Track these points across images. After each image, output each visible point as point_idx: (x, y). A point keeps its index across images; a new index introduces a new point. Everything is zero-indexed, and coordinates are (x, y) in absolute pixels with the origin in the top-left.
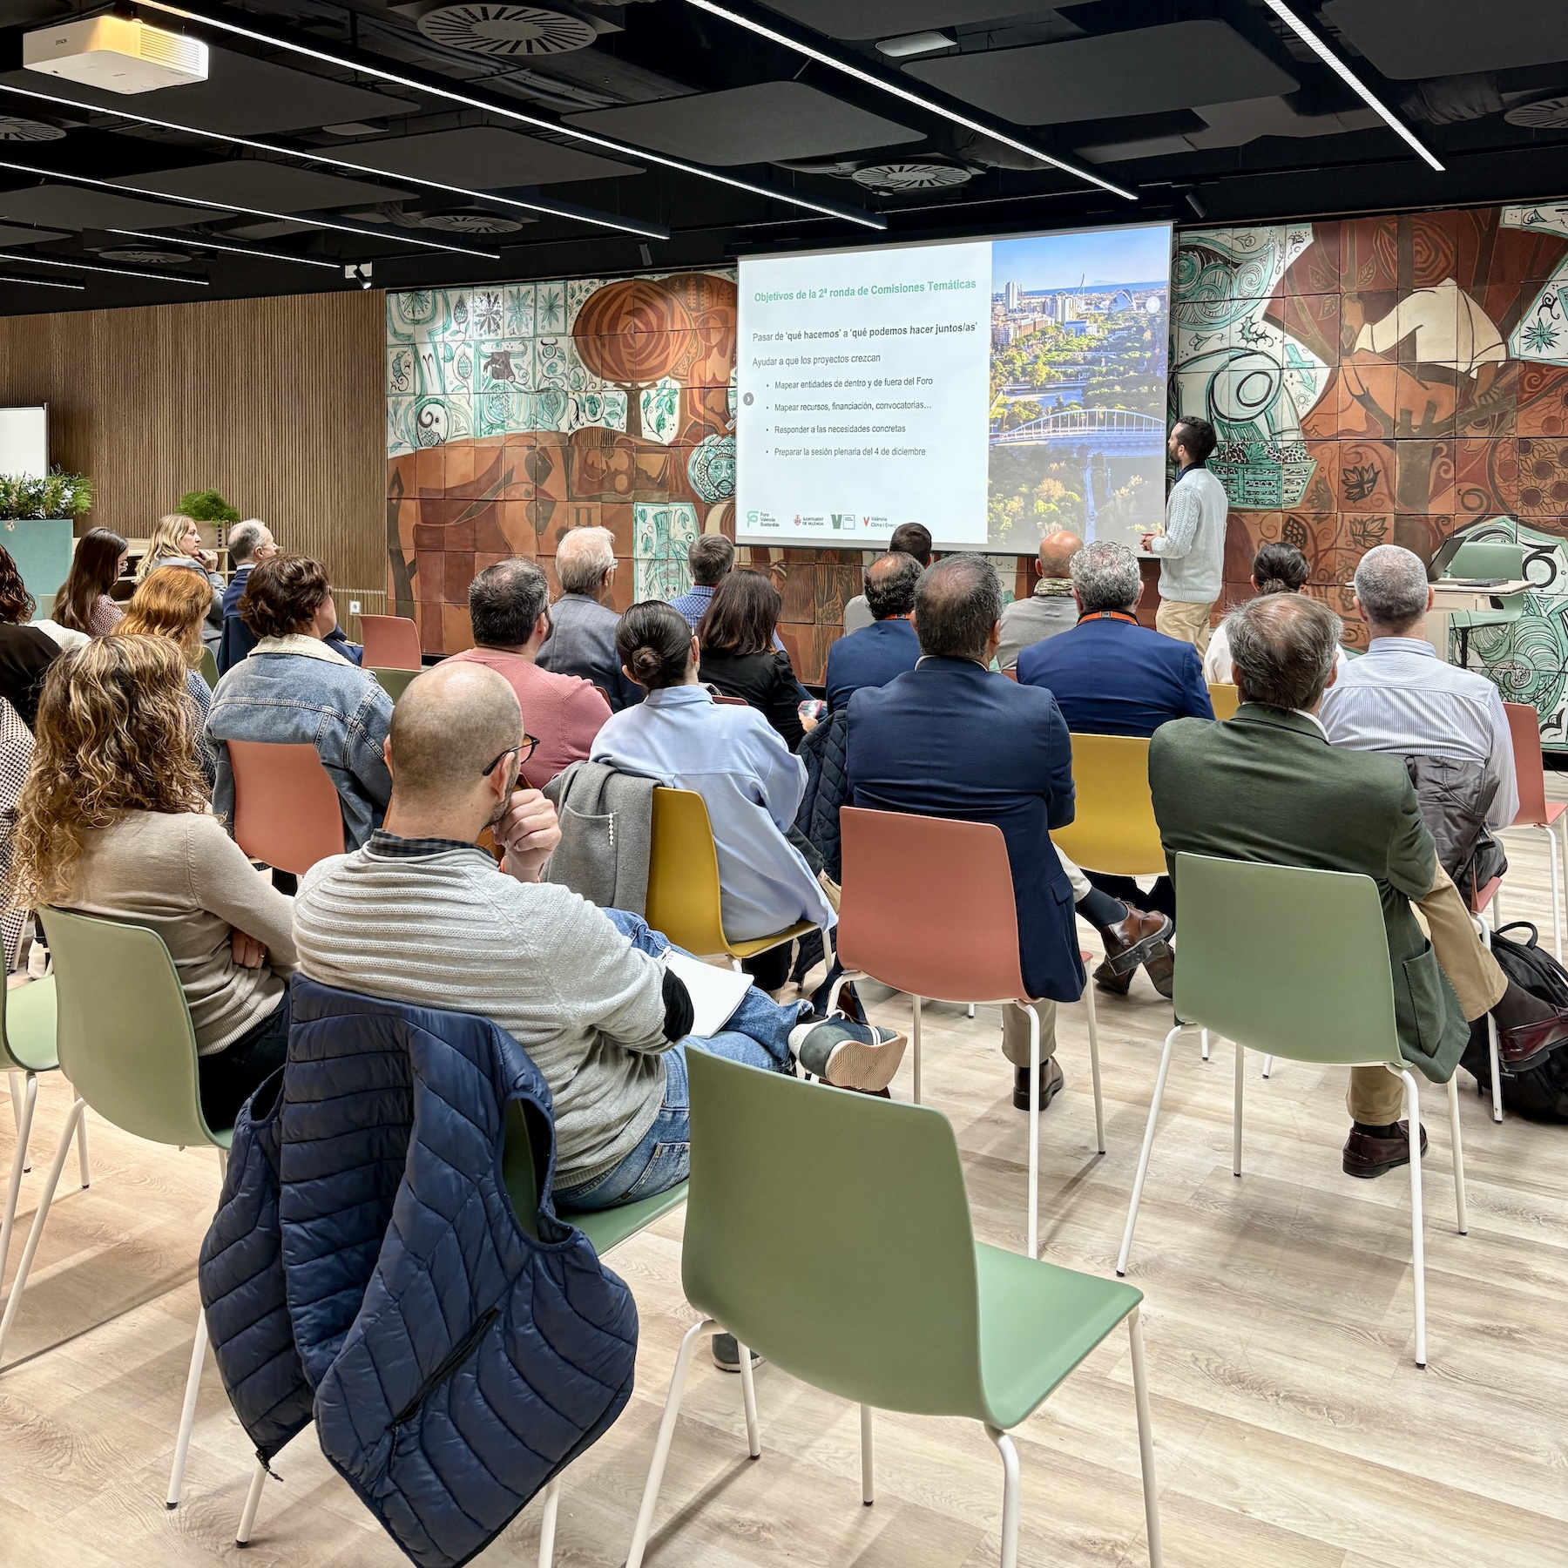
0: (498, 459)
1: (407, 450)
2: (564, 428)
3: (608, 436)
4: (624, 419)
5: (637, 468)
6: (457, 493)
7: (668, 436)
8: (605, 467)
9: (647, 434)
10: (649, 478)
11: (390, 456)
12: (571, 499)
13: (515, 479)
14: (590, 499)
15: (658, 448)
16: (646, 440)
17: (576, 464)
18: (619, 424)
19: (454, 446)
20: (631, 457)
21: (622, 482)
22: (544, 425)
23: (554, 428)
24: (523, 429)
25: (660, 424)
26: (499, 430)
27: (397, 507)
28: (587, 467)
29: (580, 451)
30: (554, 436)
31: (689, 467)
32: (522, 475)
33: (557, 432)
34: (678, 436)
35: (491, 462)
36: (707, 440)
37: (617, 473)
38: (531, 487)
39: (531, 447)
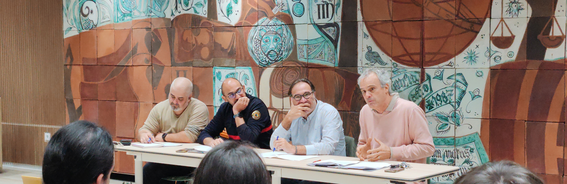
0: (128, 38)
1: (74, 32)
2: (168, 16)
3: (196, 21)
4: (206, 8)
5: (215, 43)
6: (105, 62)
7: (234, 19)
8: (194, 42)
9: (221, 18)
10: (223, 49)
11: (65, 36)
12: (173, 64)
13: (139, 50)
14: (186, 64)
15: (228, 28)
16: (220, 23)
17: (176, 40)
18: (203, 12)
19: (101, 29)
20: (210, 34)
21: (205, 52)
22: (156, 14)
23: (162, 16)
24: (143, 17)
25: (229, 11)
26: (129, 18)
27: (70, 70)
28: (184, 43)
29: (179, 31)
30: (163, 21)
31: (249, 41)
32: (143, 49)
33: (164, 18)
34: (241, 19)
35: (124, 39)
36: (260, 21)
37: (202, 46)
38: (148, 56)
39: (148, 29)
